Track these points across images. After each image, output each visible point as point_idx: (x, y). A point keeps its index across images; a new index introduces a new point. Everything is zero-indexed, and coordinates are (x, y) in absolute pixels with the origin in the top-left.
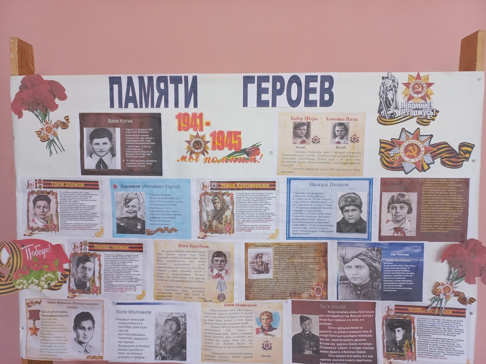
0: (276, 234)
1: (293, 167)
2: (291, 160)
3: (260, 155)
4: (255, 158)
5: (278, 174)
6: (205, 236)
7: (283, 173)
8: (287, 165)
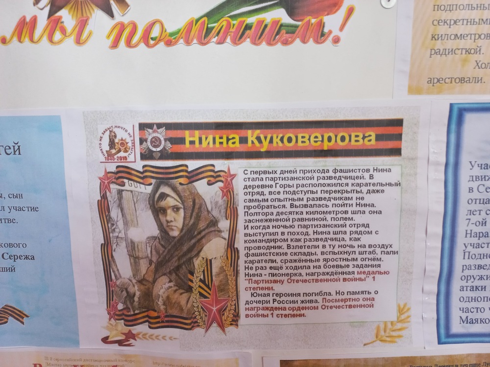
0: (399, 326)
1: (476, 57)
2: (473, 29)
3: (342, 12)
4: (321, 25)
5: (414, 90)
6: (130, 336)
7: (436, 83)
8: (453, 51)
